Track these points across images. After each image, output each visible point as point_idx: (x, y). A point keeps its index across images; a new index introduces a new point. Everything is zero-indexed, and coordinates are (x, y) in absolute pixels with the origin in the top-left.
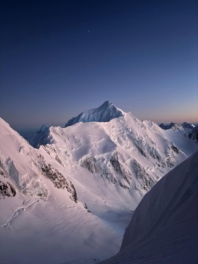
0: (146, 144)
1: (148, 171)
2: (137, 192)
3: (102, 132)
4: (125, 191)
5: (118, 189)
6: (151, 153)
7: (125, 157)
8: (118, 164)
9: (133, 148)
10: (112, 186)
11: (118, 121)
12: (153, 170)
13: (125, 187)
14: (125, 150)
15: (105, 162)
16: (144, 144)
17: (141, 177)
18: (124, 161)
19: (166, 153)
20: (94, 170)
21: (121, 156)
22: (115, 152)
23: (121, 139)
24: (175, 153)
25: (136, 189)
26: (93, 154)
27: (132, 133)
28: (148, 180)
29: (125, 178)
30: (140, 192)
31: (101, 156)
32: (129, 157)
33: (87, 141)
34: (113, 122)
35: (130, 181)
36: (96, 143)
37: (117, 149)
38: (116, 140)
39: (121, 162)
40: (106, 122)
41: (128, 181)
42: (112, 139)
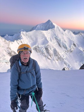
1: (60, 54)
2: (54, 61)
3: (44, 35)
4: (49, 61)
5: (46, 60)
6: (63, 46)
7: (51, 47)
8: (48, 50)
9: (56, 43)
10: (44, 58)
12: (63, 53)
13: (49, 59)
14: (53, 44)
15: (43, 48)
16: (61, 42)
17: (57, 55)
18: (51, 49)
19: (70, 46)
20: (38, 51)
21: (50, 47)
22: (47, 45)
23: (52, 39)
24: (74, 47)
25: (54, 60)
26: (38, 45)
27: (57, 36)
28: (59, 57)
29: (50, 56)
31: (41, 46)
32: (53, 47)
33: (37, 39)
34: (49, 31)
36: (40, 40)
37: (49, 44)
38: (49, 39)
39: (49, 49)
40: (46, 31)
41: (51, 57)
42: (47, 39)
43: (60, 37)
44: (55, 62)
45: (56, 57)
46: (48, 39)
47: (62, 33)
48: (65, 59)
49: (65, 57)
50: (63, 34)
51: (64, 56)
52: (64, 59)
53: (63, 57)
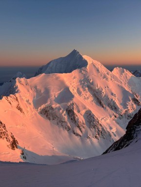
0: (105, 96)
1: (103, 122)
2: (88, 140)
3: (62, 83)
4: (77, 139)
5: (70, 136)
6: (109, 105)
7: (80, 108)
8: (73, 113)
9: (91, 98)
10: (65, 133)
11: (81, 72)
12: (108, 121)
13: (77, 135)
14: (84, 102)
15: (61, 111)
16: (103, 95)
17: (94, 126)
18: (79, 111)
19: (125, 106)
20: (51, 118)
21: (77, 106)
22: (71, 102)
23: (81, 90)
24: (135, 106)
25: (88, 137)
26: (51, 103)
27: (92, 84)
28: (100, 129)
29: (79, 127)
30: (91, 140)
31: (58, 105)
32: (85, 108)
33: (47, 91)
34: (75, 73)
35: (83, 130)
36: (55, 93)
37: (74, 100)
38: (75, 91)
39: (75, 111)
40: (68, 74)
41: (80, 129)
42: (71, 90)
43: (99, 84)
44: (92, 143)
45: (93, 130)
46: (73, 91)
47: (105, 77)
48: (115, 136)
49: (114, 130)
50: (107, 79)
51: (111, 128)
52: (112, 134)
53: (108, 130)
